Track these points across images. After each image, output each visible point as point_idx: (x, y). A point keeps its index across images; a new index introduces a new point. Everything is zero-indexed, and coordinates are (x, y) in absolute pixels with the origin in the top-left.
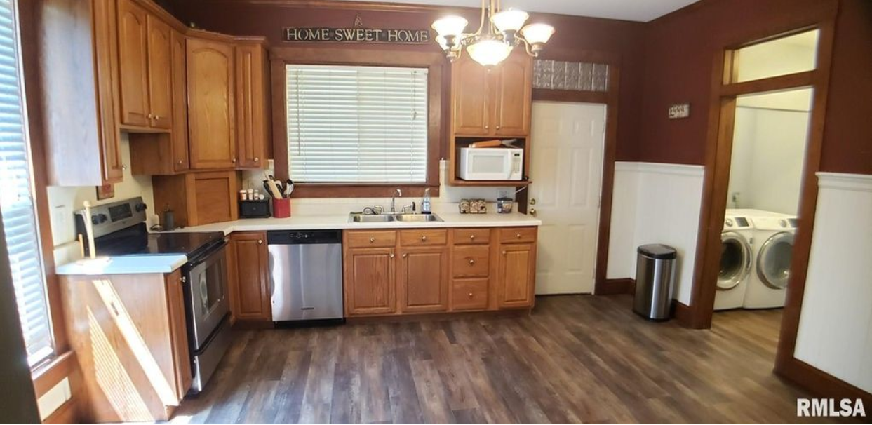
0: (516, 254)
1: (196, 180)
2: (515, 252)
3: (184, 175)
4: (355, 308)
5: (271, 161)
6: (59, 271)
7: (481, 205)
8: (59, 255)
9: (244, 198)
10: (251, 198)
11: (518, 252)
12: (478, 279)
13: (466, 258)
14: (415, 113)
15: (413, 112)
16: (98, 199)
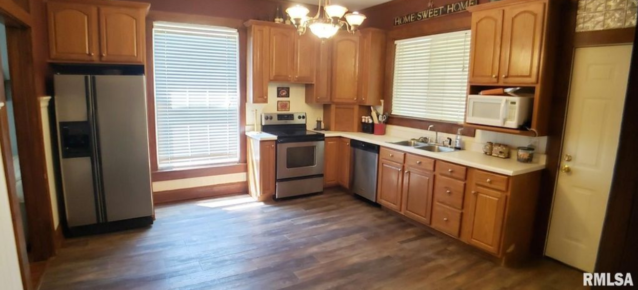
0: (486, 198)
1: (336, 108)
2: (485, 196)
3: (330, 105)
4: (381, 198)
5: (382, 101)
6: (247, 134)
7: (501, 150)
8: (247, 128)
9: (363, 121)
10: (367, 122)
11: (488, 197)
12: (453, 209)
13: (446, 188)
14: (464, 66)
15: (462, 66)
16: (278, 110)
